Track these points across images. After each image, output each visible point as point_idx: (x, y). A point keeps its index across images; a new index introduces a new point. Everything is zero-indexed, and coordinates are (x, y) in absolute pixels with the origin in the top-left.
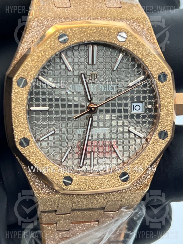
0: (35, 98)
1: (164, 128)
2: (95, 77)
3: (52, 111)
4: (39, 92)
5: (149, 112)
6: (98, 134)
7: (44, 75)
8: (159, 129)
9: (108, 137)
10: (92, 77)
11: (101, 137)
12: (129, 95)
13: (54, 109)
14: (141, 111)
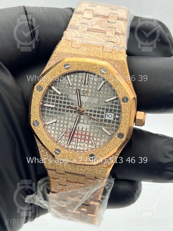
0: (48, 99)
1: (122, 132)
2: (86, 93)
3: (57, 108)
4: (51, 96)
5: (117, 120)
6: (83, 128)
7: (55, 86)
8: (118, 132)
9: (88, 130)
10: (84, 92)
11: (84, 130)
12: (106, 107)
13: (58, 107)
14: (112, 119)
